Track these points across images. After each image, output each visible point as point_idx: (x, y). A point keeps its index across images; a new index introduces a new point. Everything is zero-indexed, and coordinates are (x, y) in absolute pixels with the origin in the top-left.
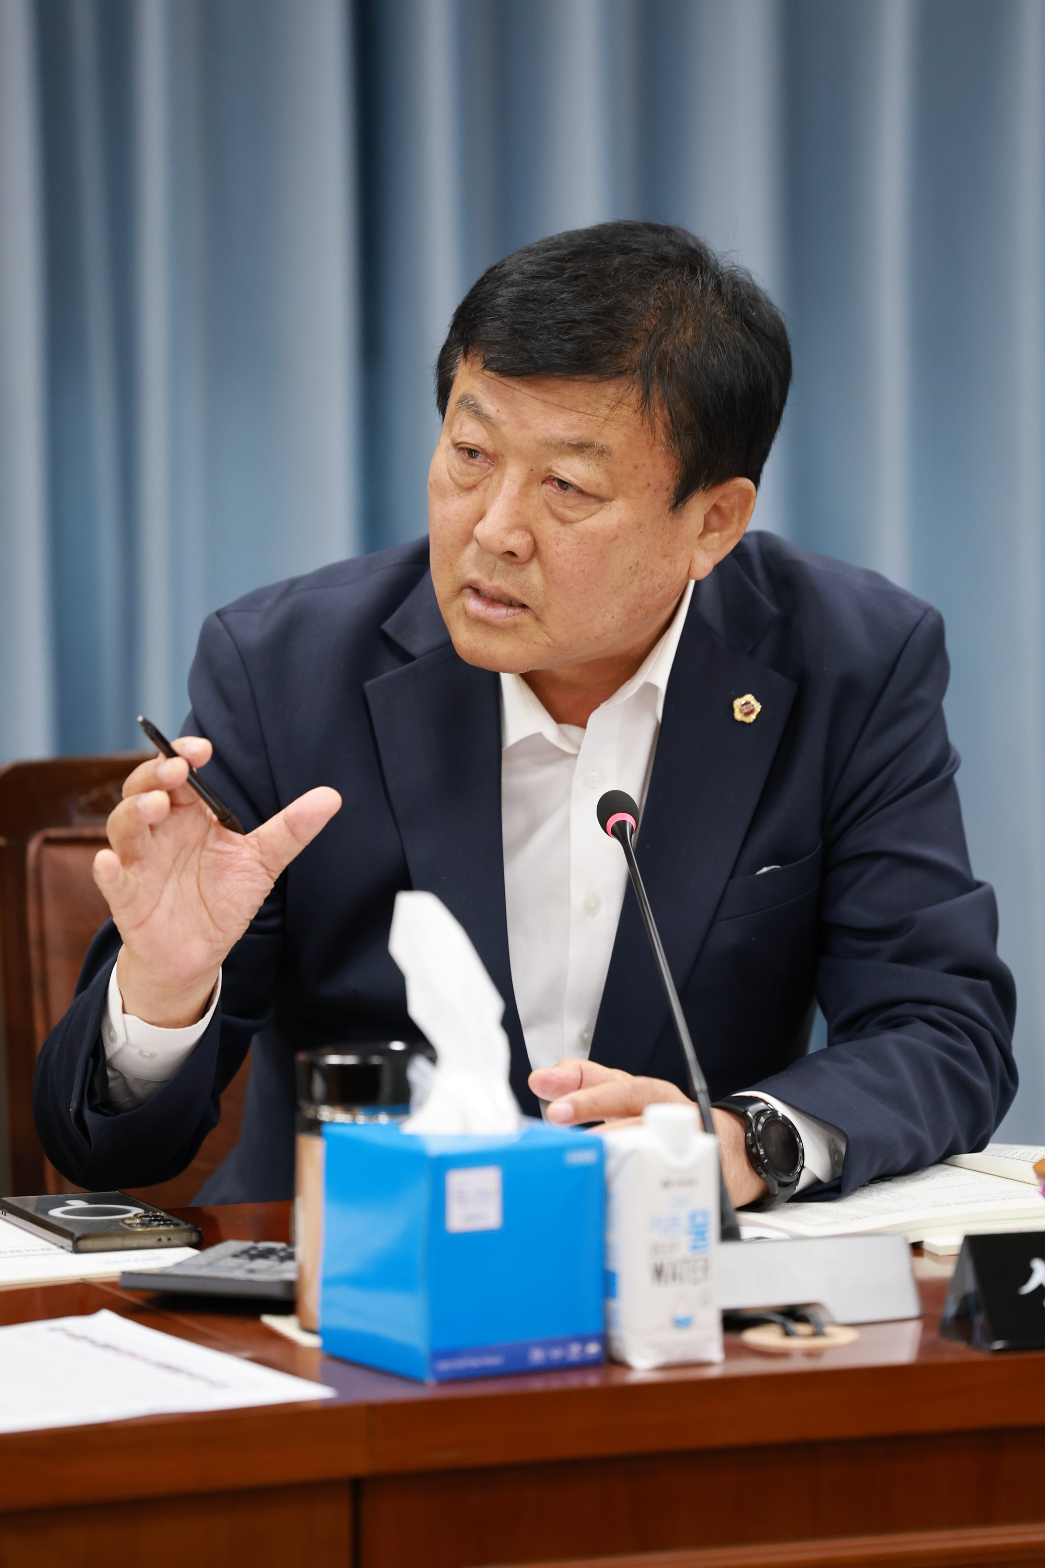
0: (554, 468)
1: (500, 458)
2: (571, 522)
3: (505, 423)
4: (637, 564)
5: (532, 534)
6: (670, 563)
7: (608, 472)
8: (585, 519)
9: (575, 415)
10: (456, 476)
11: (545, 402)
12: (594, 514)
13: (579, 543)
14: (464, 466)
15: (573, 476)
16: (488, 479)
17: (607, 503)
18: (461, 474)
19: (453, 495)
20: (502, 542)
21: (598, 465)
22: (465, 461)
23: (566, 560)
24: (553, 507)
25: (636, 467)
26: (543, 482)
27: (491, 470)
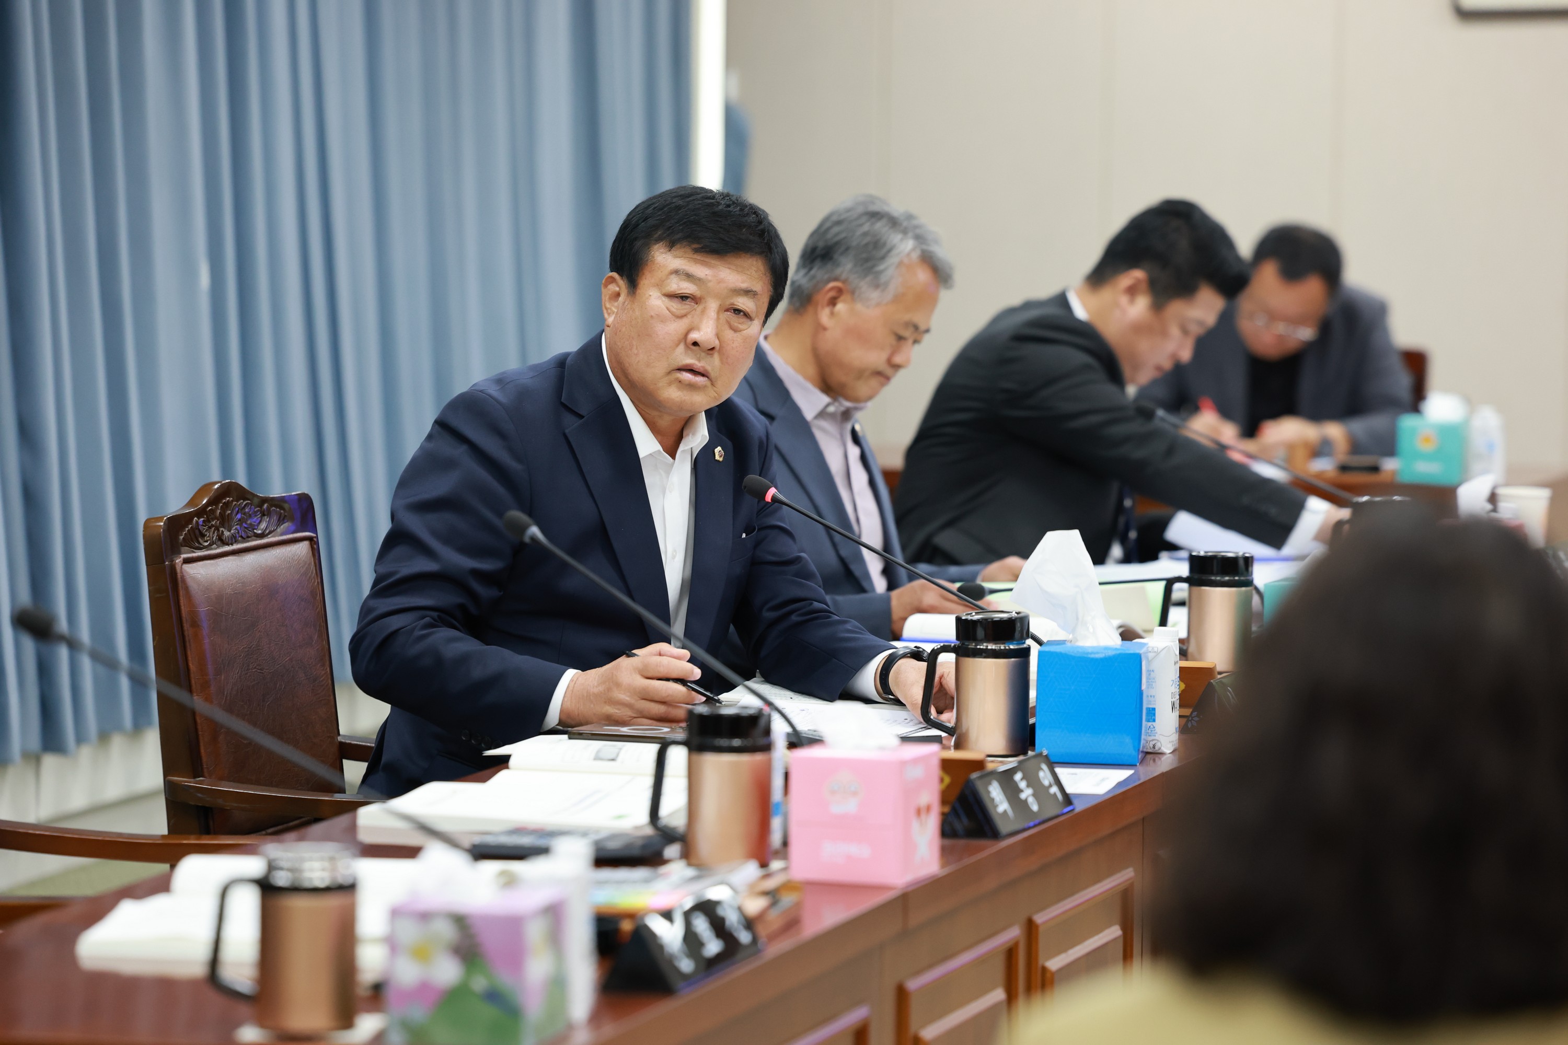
0: (735, 303)
1: (703, 300)
2: (741, 331)
7: (756, 305)
8: (745, 330)
9: (744, 274)
13: (744, 342)
14: (676, 305)
15: (745, 306)
16: (695, 311)
17: (753, 321)
19: (671, 321)
21: (752, 302)
22: (678, 303)
26: (725, 311)
27: (696, 306)
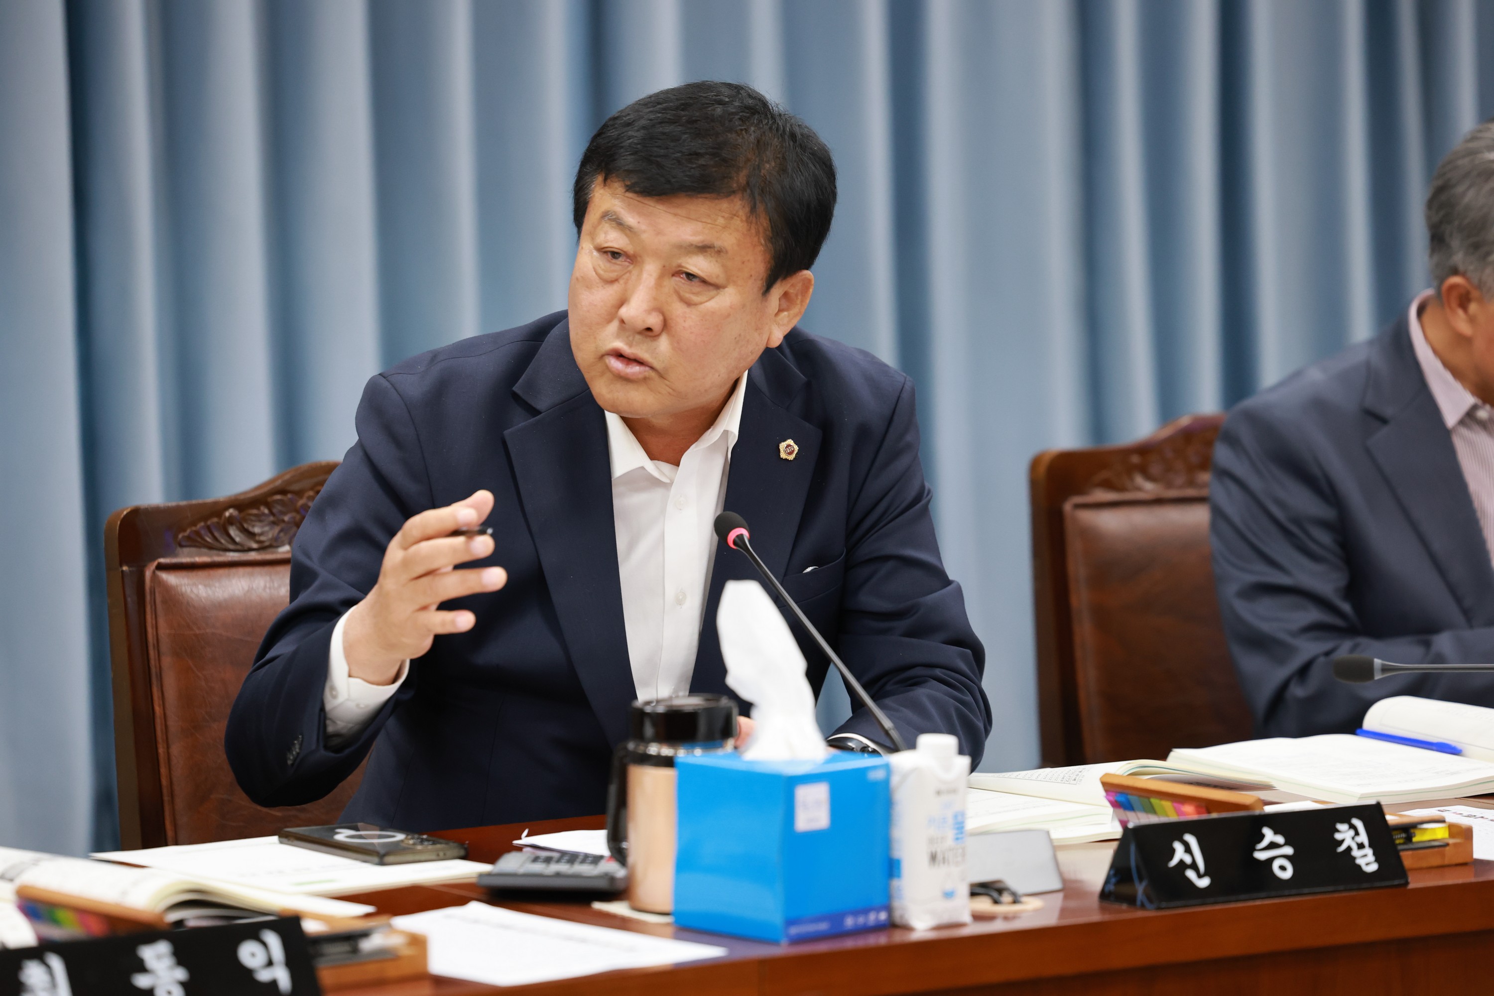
0: (683, 265)
1: (639, 259)
2: (696, 304)
3: (644, 232)
4: (740, 335)
5: (663, 314)
6: (759, 334)
7: (724, 266)
8: (707, 301)
9: (700, 224)
10: (601, 272)
11: (675, 215)
12: (713, 298)
13: (702, 320)
14: (608, 265)
15: (699, 269)
16: (628, 275)
17: (721, 290)
18: (605, 271)
19: (598, 287)
20: (644, 321)
21: (717, 261)
22: (610, 262)
23: (691, 333)
24: (682, 293)
25: (743, 263)
26: (673, 275)
27: (631, 267)
